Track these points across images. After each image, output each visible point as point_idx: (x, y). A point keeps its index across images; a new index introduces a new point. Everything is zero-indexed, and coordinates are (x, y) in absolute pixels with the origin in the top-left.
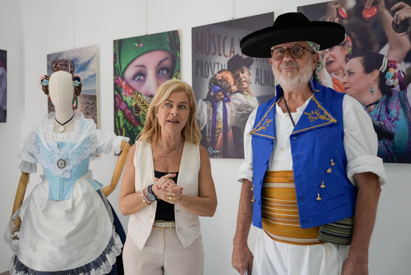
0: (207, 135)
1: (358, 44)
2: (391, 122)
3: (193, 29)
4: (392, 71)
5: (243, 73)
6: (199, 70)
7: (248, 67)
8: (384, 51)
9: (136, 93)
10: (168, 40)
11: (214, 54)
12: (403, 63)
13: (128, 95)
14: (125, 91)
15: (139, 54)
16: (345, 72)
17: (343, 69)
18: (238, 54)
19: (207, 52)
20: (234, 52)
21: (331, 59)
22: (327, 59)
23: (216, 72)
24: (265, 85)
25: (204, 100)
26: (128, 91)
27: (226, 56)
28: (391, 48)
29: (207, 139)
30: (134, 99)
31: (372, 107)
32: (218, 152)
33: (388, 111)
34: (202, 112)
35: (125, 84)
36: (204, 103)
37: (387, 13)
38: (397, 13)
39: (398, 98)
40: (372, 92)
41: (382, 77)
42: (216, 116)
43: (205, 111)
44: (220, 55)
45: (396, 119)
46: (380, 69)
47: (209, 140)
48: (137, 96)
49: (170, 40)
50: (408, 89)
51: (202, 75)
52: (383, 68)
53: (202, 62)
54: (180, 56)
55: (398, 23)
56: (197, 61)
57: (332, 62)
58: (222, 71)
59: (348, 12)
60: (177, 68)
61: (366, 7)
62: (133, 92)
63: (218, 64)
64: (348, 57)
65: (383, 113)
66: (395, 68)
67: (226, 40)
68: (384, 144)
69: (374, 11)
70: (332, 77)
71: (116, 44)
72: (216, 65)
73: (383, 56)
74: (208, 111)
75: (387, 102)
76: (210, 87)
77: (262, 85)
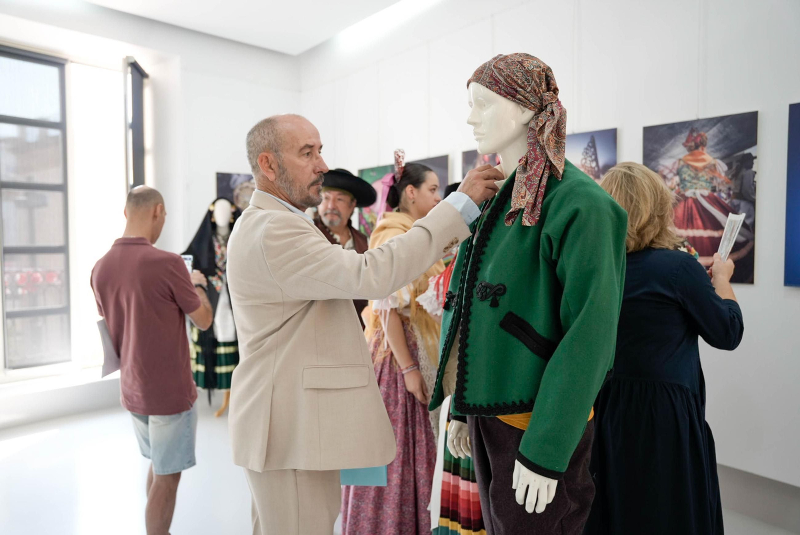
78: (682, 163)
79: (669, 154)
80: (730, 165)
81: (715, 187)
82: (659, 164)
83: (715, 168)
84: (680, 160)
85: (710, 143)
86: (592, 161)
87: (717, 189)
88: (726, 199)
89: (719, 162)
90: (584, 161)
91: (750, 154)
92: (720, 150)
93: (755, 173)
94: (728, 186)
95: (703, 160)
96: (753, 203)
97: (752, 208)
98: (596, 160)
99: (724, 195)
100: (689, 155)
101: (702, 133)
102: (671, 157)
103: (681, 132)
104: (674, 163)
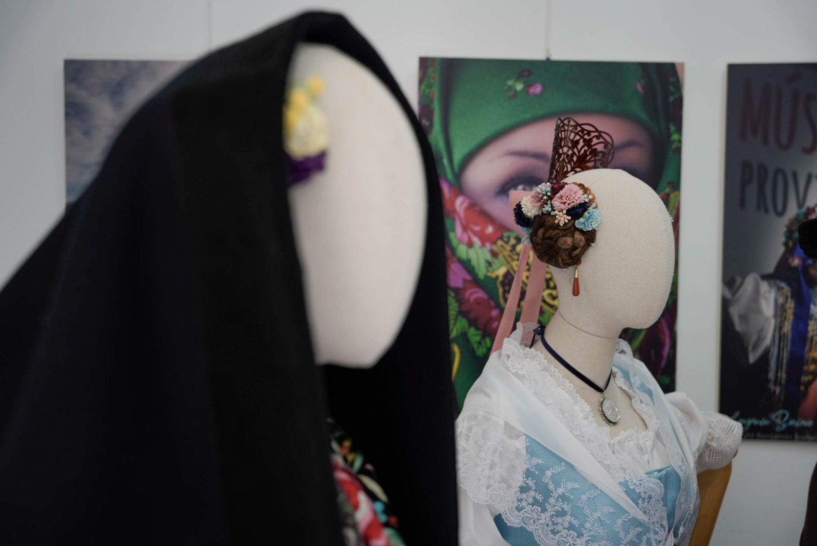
0: (771, 375)
6: (752, 191)
9: (509, 237)
10: (639, 87)
13: (476, 241)
14: (465, 228)
15: (527, 116)
19: (784, 138)
25: (765, 277)
26: (477, 229)
29: (771, 386)
30: (501, 257)
32: (810, 423)
35: (465, 205)
36: (764, 286)
42: (807, 325)
43: (768, 308)
47: (778, 390)
48: (514, 247)
49: (649, 89)
51: (761, 204)
53: (762, 168)
54: (680, 141)
56: (746, 165)
60: (668, 176)
62: (498, 235)
74: (780, 311)
76: (791, 244)
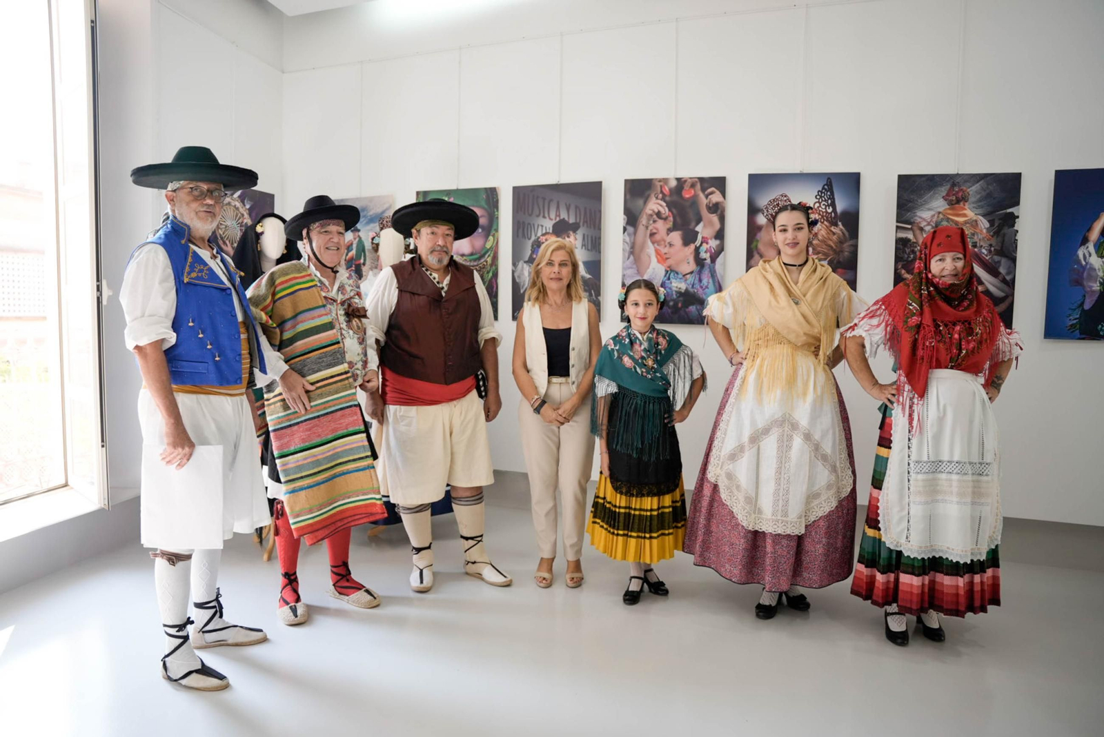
1: (678, 219)
2: (703, 290)
3: (515, 188)
4: (705, 247)
5: (568, 237)
6: (521, 231)
7: (575, 231)
8: (699, 228)
10: (484, 197)
11: (538, 216)
12: (713, 240)
16: (666, 244)
17: (665, 241)
18: (564, 219)
19: (530, 213)
20: (559, 216)
21: (654, 231)
22: (651, 230)
23: (539, 234)
24: (592, 250)
25: (525, 262)
27: (552, 220)
28: (705, 226)
31: (688, 276)
33: (700, 280)
34: (523, 274)
36: (525, 265)
37: (702, 196)
38: (710, 197)
39: (708, 270)
40: (688, 263)
41: (697, 250)
43: (526, 273)
44: (544, 217)
45: (707, 287)
46: (696, 244)
49: (488, 197)
50: (717, 262)
51: (524, 236)
52: (698, 243)
53: (524, 223)
54: (498, 214)
55: (711, 205)
56: (519, 222)
57: (655, 233)
58: (547, 233)
59: (670, 190)
60: (494, 227)
61: (685, 188)
63: (542, 226)
64: (670, 231)
65: (697, 281)
66: (707, 243)
67: (551, 203)
68: (696, 308)
69: (691, 193)
70: (655, 247)
71: (419, 196)
72: (540, 227)
73: (697, 233)
74: (530, 274)
75: (700, 272)
76: (533, 249)
77: (588, 250)
78: (941, 216)
79: (927, 207)
80: (991, 222)
81: (976, 242)
82: (916, 216)
83: (977, 224)
84: (939, 213)
85: (972, 199)
86: (829, 206)
87: (978, 245)
88: (987, 256)
89: (981, 218)
90: (817, 205)
91: (1012, 214)
92: (981, 207)
93: (1017, 231)
94: (989, 242)
95: (965, 215)
96: (1014, 260)
97: (1012, 265)
98: (833, 205)
99: (984, 251)
100: (949, 209)
101: (965, 188)
102: (929, 209)
103: (941, 185)
104: (934, 216)
